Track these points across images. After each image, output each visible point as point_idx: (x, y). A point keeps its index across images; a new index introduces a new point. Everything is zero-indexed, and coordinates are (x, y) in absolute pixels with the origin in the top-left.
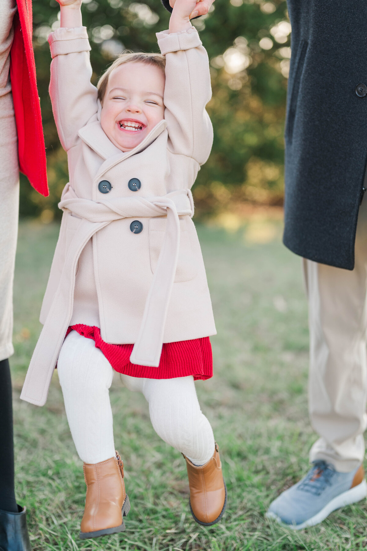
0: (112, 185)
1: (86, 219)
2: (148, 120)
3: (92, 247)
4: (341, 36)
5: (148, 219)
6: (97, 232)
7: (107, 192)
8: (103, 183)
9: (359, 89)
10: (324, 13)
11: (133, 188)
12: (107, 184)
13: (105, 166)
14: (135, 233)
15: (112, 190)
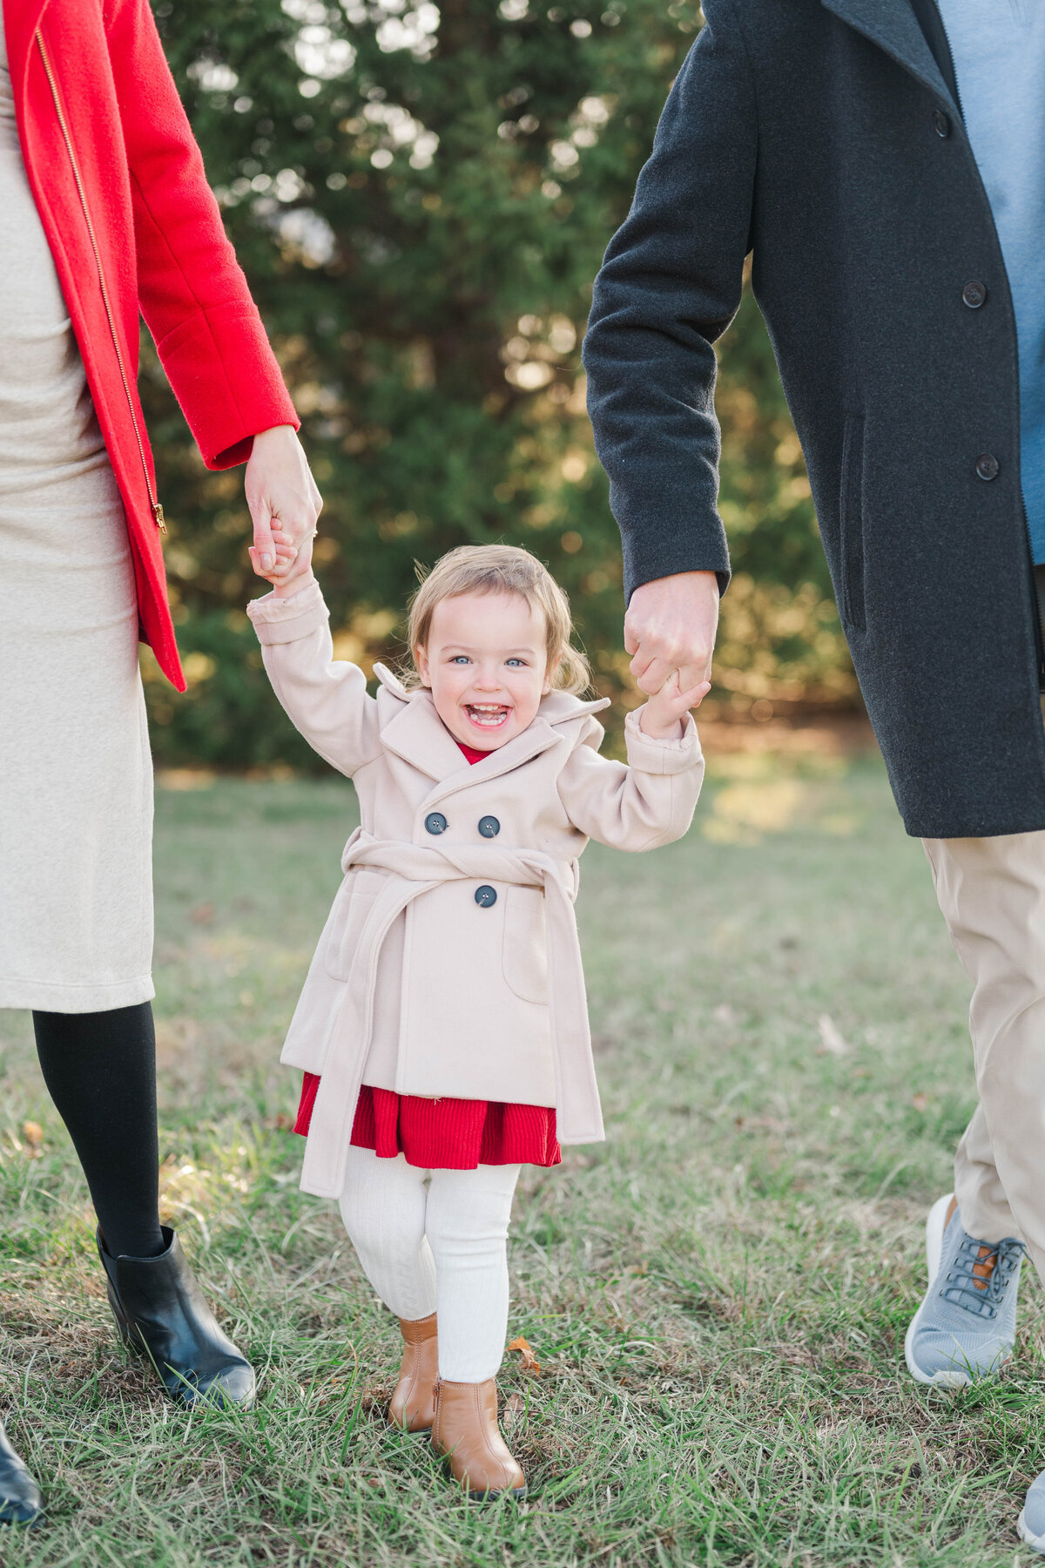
0: (449, 822)
1: (398, 873)
2: (515, 700)
3: (405, 922)
4: (925, 380)
5: (507, 885)
6: (415, 899)
7: (439, 833)
8: (433, 818)
9: (983, 465)
10: (883, 346)
11: (486, 832)
12: (440, 819)
13: (439, 791)
14: (483, 906)
15: (447, 829)
